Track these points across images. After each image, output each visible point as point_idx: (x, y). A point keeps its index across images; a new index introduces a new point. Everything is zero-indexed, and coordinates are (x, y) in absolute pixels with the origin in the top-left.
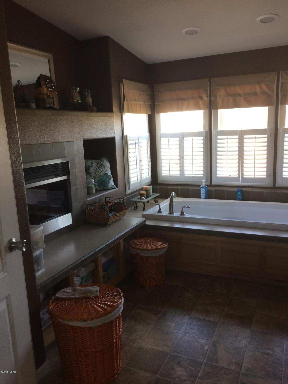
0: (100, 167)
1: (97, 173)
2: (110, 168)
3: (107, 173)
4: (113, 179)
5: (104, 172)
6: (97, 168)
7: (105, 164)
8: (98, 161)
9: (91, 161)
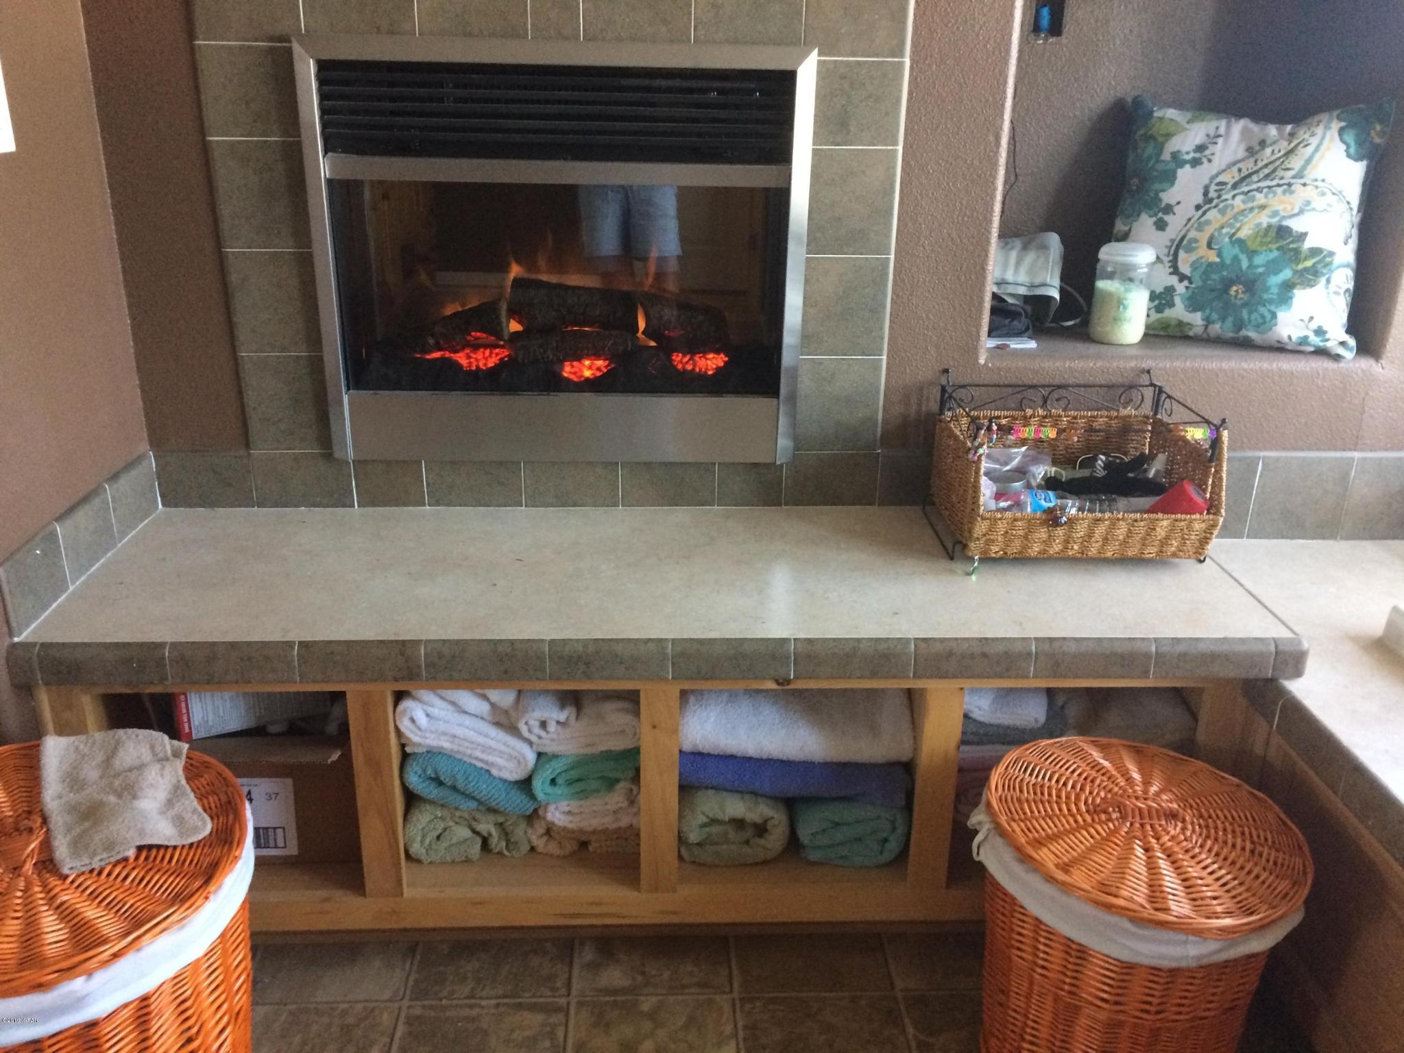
0: (1255, 178)
1: (1212, 214)
2: (1355, 203)
3: (1296, 225)
4: (1351, 285)
5: (1275, 213)
6: (1229, 178)
7: (1308, 161)
8: (1272, 130)
9: (1223, 124)
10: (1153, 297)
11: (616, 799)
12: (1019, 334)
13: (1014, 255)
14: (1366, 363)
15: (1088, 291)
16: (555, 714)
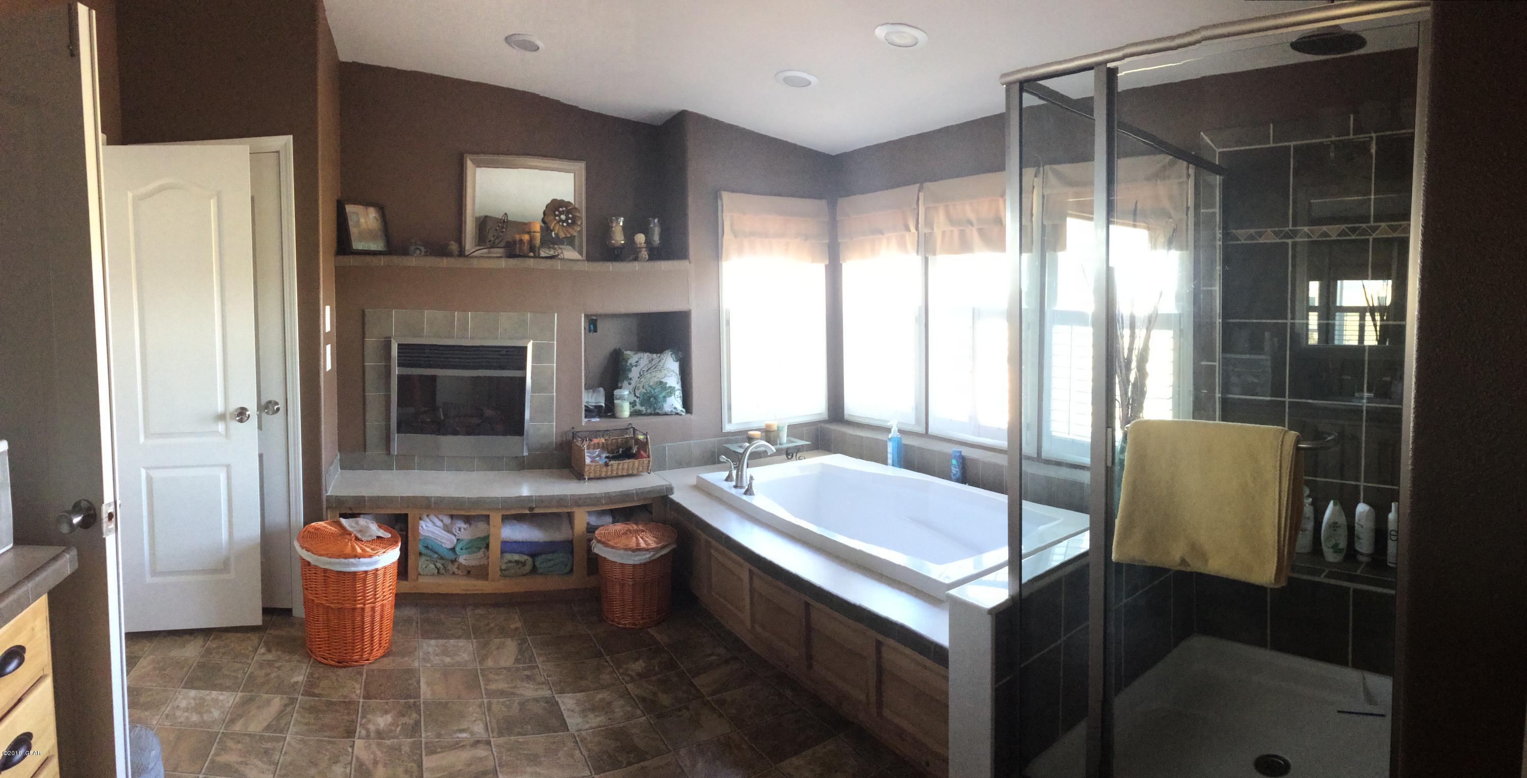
0: (652, 369)
1: (642, 379)
2: (678, 373)
3: (664, 380)
4: (681, 395)
5: (658, 378)
6: (645, 369)
7: (664, 364)
8: (655, 355)
9: (642, 354)
10: (630, 403)
11: (481, 554)
12: (594, 417)
13: (590, 394)
14: (689, 415)
15: (613, 404)
16: (463, 525)
